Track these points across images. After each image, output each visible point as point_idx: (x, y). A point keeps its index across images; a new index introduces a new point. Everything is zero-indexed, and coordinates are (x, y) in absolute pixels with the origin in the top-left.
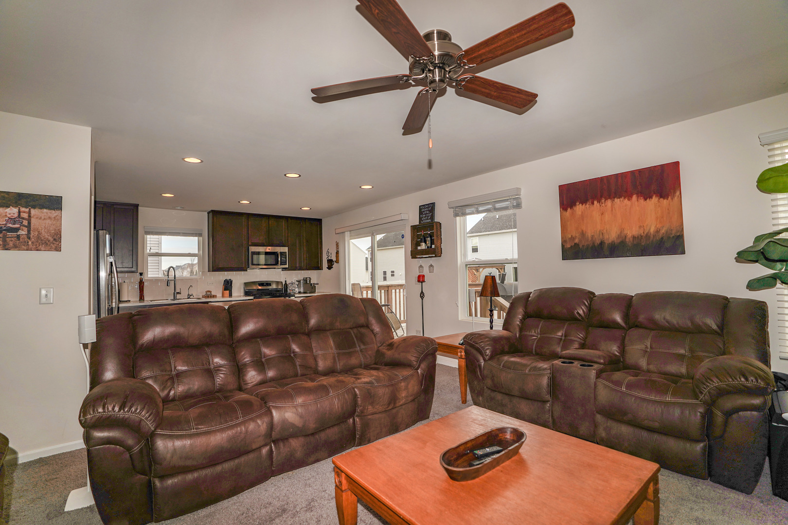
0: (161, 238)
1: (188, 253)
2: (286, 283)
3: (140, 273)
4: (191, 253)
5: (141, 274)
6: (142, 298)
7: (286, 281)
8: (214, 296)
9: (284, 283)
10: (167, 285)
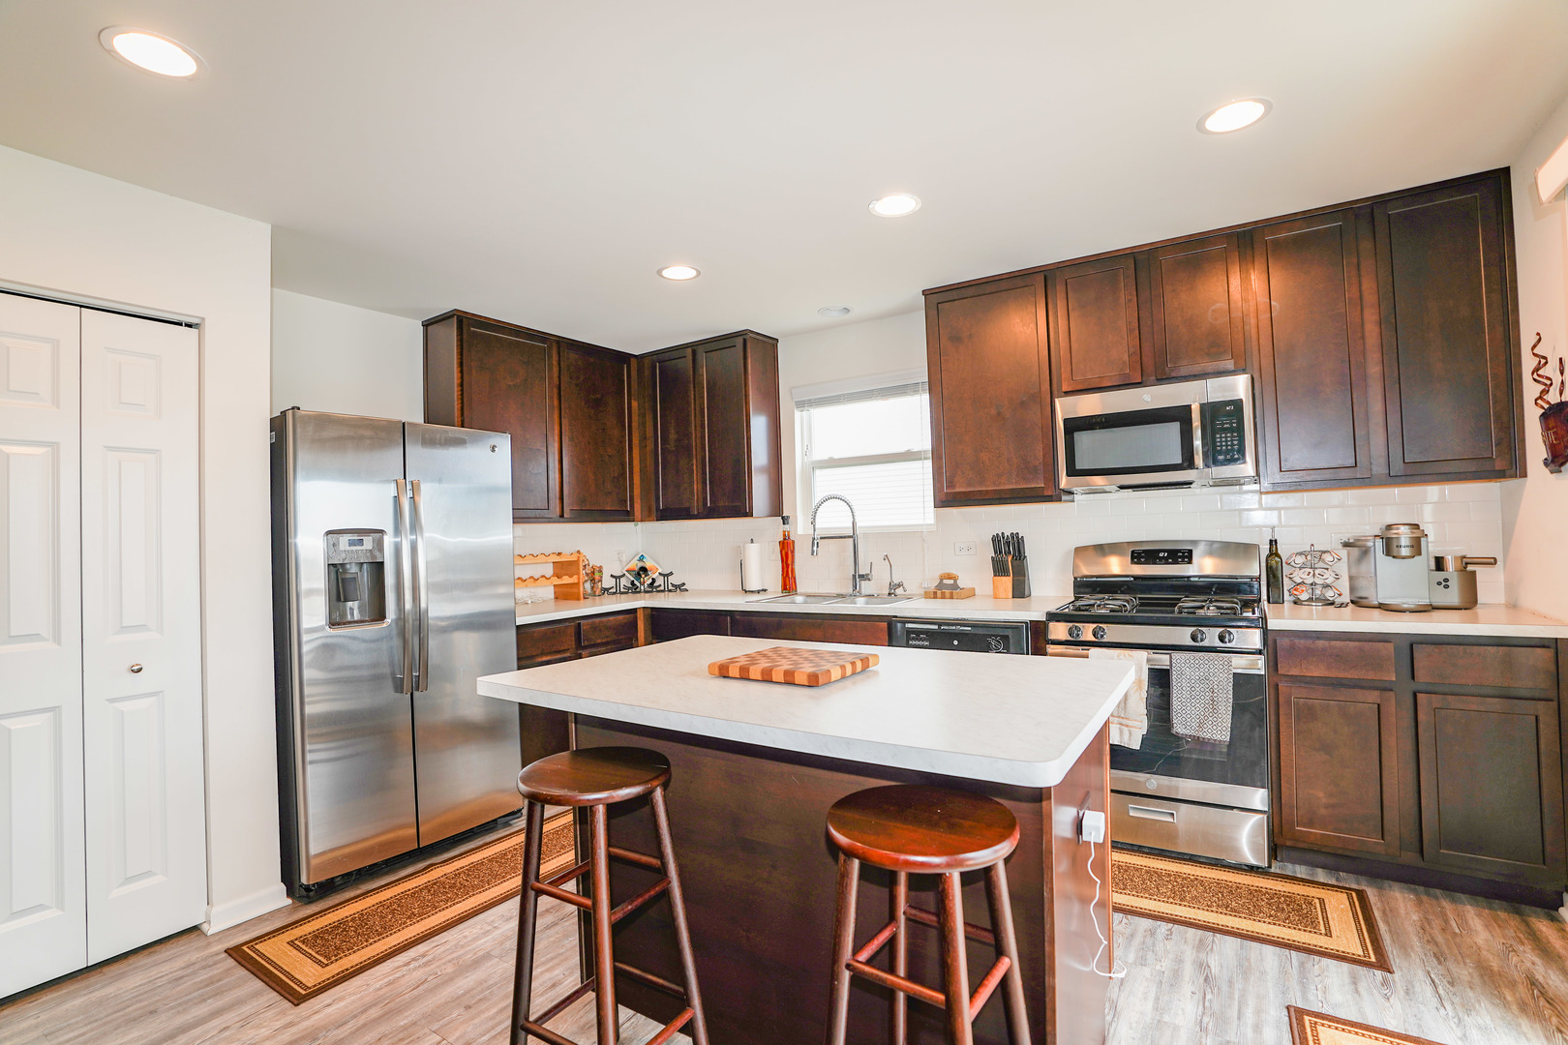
7: (1273, 543)
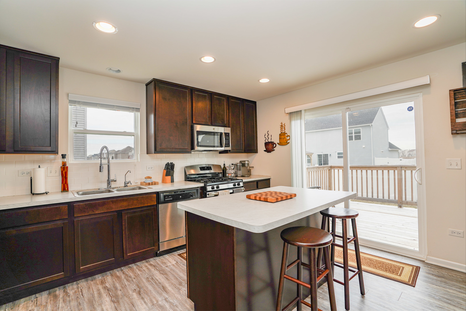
0: (87, 109)
1: (122, 131)
2: (224, 167)
3: (62, 155)
4: (127, 131)
5: (64, 156)
6: (65, 188)
8: (155, 183)
9: (222, 167)
10: (100, 171)
